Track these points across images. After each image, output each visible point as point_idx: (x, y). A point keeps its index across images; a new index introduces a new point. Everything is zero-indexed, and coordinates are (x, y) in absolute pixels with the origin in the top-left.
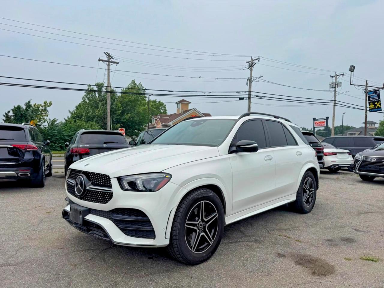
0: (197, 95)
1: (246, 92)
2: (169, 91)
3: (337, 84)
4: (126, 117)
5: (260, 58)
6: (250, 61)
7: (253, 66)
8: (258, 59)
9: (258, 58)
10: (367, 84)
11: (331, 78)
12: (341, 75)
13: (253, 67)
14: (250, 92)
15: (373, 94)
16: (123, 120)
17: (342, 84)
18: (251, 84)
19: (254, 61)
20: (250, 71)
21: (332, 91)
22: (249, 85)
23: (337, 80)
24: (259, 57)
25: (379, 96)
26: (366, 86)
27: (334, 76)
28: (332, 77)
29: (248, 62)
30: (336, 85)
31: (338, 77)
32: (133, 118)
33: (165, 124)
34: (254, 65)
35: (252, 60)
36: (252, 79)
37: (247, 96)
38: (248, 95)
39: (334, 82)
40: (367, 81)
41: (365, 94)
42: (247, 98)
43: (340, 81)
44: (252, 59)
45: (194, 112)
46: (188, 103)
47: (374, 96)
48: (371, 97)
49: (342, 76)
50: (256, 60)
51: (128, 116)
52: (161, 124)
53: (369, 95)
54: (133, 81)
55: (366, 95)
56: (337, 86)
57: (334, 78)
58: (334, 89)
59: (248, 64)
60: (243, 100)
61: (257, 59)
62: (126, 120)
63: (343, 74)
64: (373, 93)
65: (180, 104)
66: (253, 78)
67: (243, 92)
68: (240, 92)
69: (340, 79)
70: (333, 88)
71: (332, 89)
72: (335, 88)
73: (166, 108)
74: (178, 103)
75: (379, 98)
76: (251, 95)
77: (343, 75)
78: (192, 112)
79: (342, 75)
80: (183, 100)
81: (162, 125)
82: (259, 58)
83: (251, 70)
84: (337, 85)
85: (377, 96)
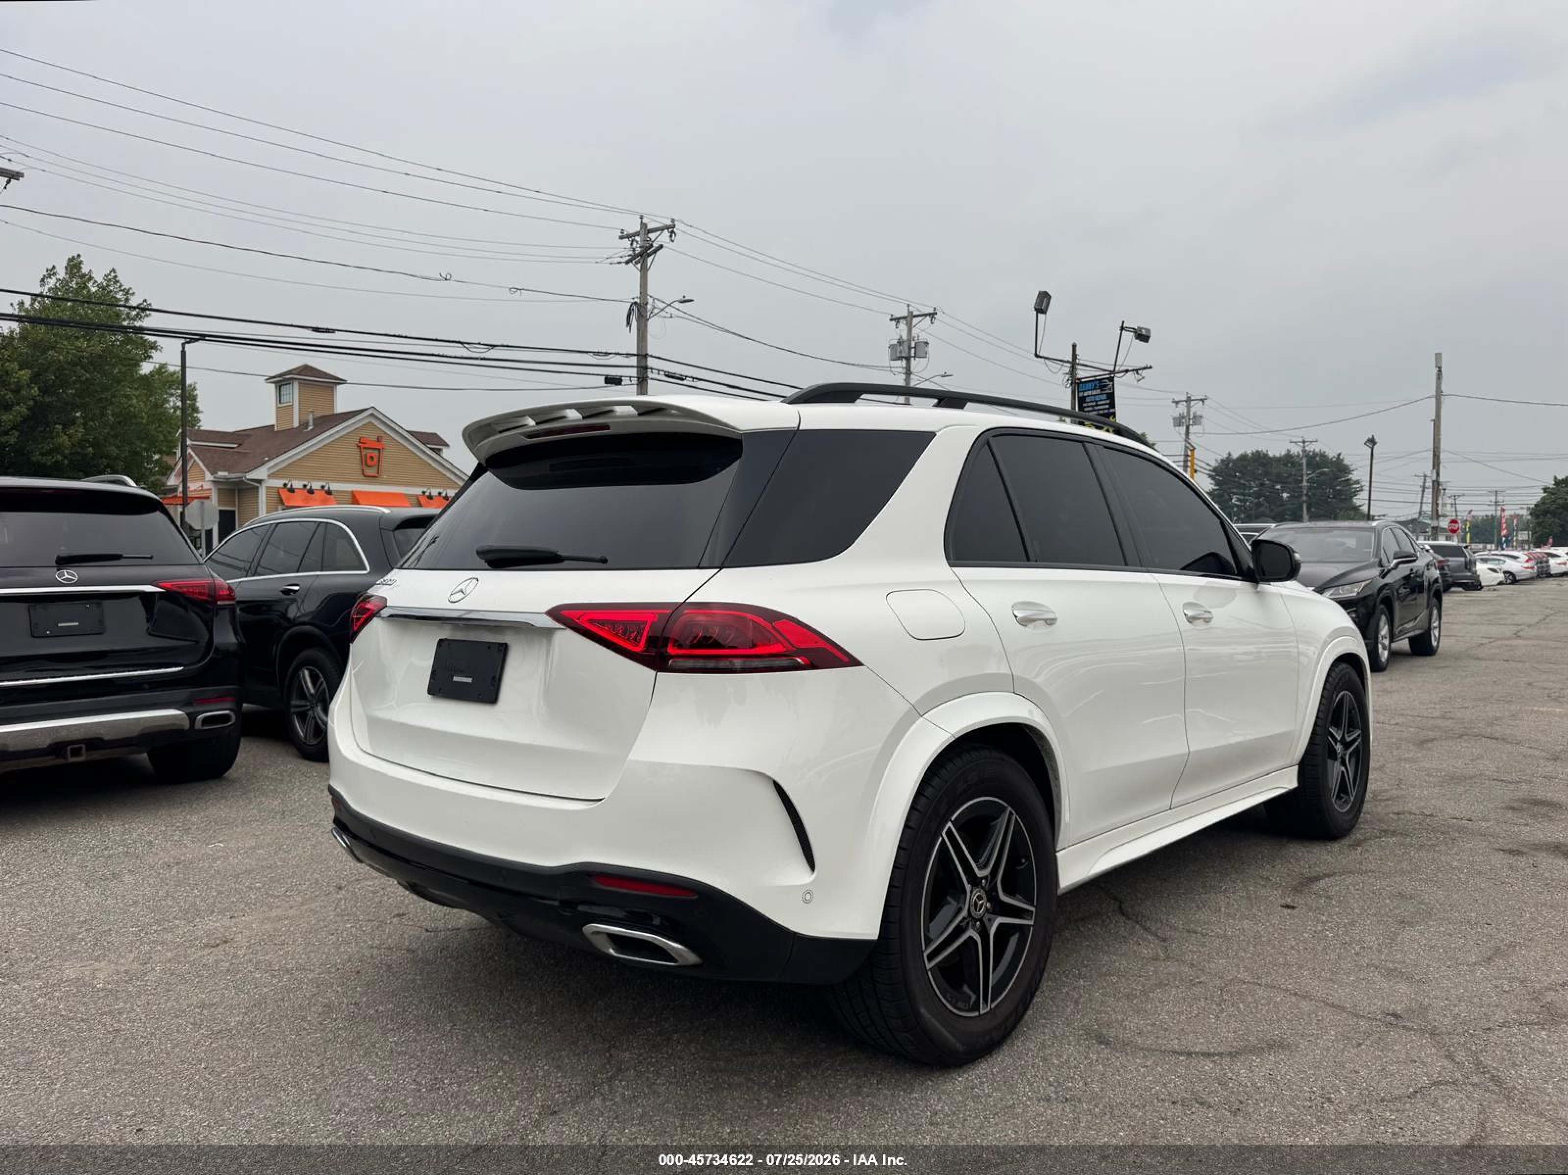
0: (439, 355)
1: (628, 355)
2: (316, 330)
3: (913, 345)
4: (59, 440)
5: (676, 223)
6: (637, 234)
7: (649, 255)
8: (671, 229)
9: (669, 223)
10: (1075, 356)
11: (893, 323)
12: (926, 315)
13: (649, 259)
14: (642, 355)
15: (1094, 392)
16: (43, 454)
17: (930, 349)
18: (646, 326)
19: (652, 236)
20: (638, 274)
21: (900, 370)
22: (638, 330)
23: (915, 332)
24: (673, 221)
25: (1111, 397)
26: (1074, 363)
27: (905, 318)
28: (897, 320)
29: (628, 236)
30: (910, 348)
31: (916, 321)
32: (95, 444)
33: (233, 476)
34: (655, 252)
35: (646, 230)
36: (649, 307)
37: (633, 372)
38: (635, 370)
39: (905, 338)
40: (1074, 346)
41: (1069, 391)
42: (635, 381)
43: (923, 337)
44: (644, 225)
45: (370, 423)
46: (332, 383)
47: (1097, 398)
48: (1088, 400)
49: (928, 318)
50: (662, 229)
51: (70, 437)
52: (209, 477)
53: (1081, 394)
54: (74, 265)
55: (1073, 392)
56: (913, 354)
57: (903, 326)
58: (904, 363)
59: (627, 243)
60: (618, 388)
61: (667, 228)
62: (59, 457)
63: (931, 311)
64: (1095, 389)
65: (296, 385)
66: (650, 300)
67: (618, 354)
68: (607, 354)
69: (922, 330)
70: (900, 358)
71: (898, 363)
72: (908, 359)
73: (198, 399)
74: (281, 382)
75: (1112, 405)
76: (646, 368)
77: (932, 315)
78: (361, 424)
79: (929, 314)
80: (306, 370)
81: (214, 482)
82: (674, 227)
83: (644, 270)
84: (913, 350)
85: (1105, 397)
